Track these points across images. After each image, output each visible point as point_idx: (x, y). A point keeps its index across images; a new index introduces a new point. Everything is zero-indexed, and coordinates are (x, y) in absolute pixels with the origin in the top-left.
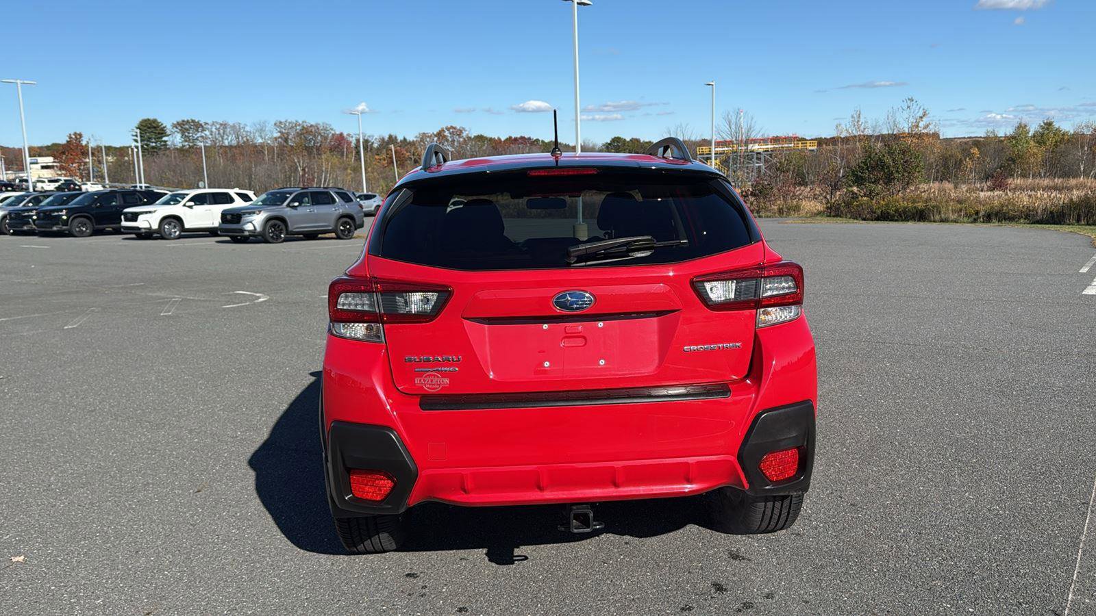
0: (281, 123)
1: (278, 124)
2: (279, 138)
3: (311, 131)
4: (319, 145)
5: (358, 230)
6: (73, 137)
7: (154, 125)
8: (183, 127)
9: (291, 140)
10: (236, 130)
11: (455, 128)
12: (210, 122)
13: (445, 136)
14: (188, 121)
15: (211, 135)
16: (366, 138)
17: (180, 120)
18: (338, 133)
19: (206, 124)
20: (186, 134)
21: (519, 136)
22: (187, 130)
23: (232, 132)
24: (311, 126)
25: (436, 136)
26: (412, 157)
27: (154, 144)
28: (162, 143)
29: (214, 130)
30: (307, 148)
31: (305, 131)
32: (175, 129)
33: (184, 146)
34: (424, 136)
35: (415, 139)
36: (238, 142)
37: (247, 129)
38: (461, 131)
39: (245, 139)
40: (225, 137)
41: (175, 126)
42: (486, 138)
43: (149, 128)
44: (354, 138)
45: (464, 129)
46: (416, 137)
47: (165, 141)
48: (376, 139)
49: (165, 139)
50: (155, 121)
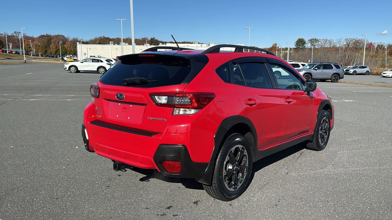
0: (347, 39)
1: (346, 39)
2: (346, 44)
3: (359, 42)
4: (361, 47)
5: (341, 79)
6: (274, 45)
7: (302, 40)
8: (312, 41)
9: (350, 45)
10: (330, 42)
12: (321, 39)
14: (314, 39)
15: (321, 44)
16: (382, 44)
17: (311, 39)
18: (370, 42)
19: (320, 40)
20: (312, 43)
22: (313, 42)
23: (329, 43)
24: (359, 40)
27: (301, 47)
28: (304, 47)
29: (322, 42)
30: (356, 48)
31: (356, 42)
32: (309, 42)
33: (311, 48)
36: (330, 46)
37: (334, 41)
39: (333, 45)
40: (326, 44)
41: (309, 41)
43: (300, 42)
44: (376, 44)
47: (305, 46)
48: (386, 44)
49: (305, 45)
50: (303, 39)
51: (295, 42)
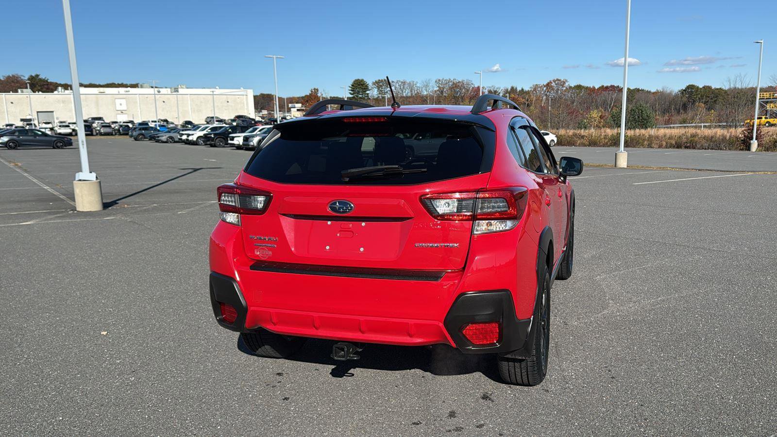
0: (439, 80)
1: (438, 80)
2: (437, 91)
3: (459, 86)
4: (463, 95)
6: (313, 91)
7: (362, 83)
8: (378, 84)
9: (445, 92)
10: (411, 86)
11: (560, 80)
12: (395, 81)
13: (552, 86)
14: (382, 80)
15: (396, 89)
16: (495, 90)
17: (377, 80)
18: (476, 86)
19: (393, 82)
20: (381, 89)
21: (609, 85)
22: (381, 86)
23: (408, 87)
24: (459, 82)
25: (545, 86)
26: (526, 102)
27: (361, 96)
28: (366, 95)
29: (397, 86)
30: (455, 97)
31: (454, 86)
32: (374, 86)
33: (378, 97)
34: (536, 88)
35: (530, 89)
36: (412, 94)
37: (418, 85)
38: (564, 83)
39: (416, 92)
40: (404, 91)
41: (374, 84)
42: (584, 87)
43: (359, 85)
44: (487, 90)
45: (566, 81)
46: (531, 88)
47: (368, 94)
48: (502, 90)
49: (368, 92)
50: (362, 80)
51: (350, 87)
